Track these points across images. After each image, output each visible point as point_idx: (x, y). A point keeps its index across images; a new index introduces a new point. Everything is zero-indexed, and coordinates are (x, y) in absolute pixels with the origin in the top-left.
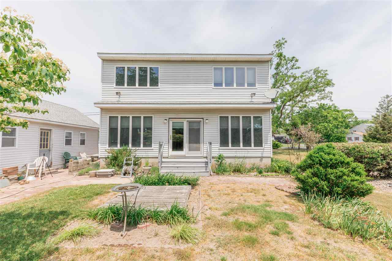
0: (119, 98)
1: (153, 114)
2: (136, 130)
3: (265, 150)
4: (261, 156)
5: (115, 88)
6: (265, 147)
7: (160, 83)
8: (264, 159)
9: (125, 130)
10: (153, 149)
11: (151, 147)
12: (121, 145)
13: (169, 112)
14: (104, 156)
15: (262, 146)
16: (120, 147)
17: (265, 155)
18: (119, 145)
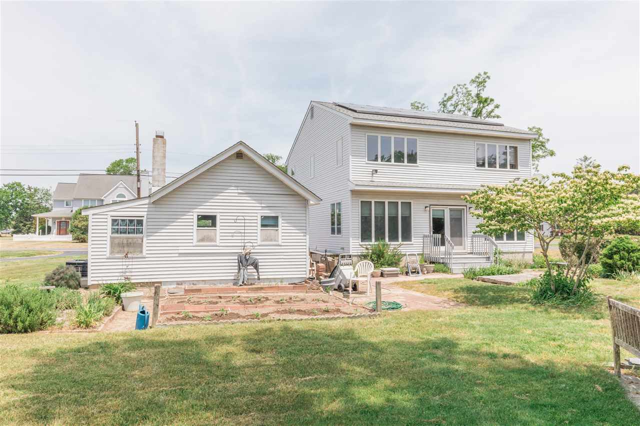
0: (372, 176)
1: (411, 199)
2: (393, 220)
3: (527, 244)
4: (523, 251)
5: (366, 164)
6: (528, 240)
7: (420, 160)
8: (526, 254)
9: (380, 220)
10: (412, 244)
11: (411, 241)
12: (377, 239)
13: (427, 196)
14: (356, 254)
15: (524, 240)
16: (375, 241)
17: (527, 249)
18: (373, 239)
